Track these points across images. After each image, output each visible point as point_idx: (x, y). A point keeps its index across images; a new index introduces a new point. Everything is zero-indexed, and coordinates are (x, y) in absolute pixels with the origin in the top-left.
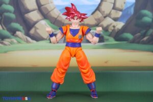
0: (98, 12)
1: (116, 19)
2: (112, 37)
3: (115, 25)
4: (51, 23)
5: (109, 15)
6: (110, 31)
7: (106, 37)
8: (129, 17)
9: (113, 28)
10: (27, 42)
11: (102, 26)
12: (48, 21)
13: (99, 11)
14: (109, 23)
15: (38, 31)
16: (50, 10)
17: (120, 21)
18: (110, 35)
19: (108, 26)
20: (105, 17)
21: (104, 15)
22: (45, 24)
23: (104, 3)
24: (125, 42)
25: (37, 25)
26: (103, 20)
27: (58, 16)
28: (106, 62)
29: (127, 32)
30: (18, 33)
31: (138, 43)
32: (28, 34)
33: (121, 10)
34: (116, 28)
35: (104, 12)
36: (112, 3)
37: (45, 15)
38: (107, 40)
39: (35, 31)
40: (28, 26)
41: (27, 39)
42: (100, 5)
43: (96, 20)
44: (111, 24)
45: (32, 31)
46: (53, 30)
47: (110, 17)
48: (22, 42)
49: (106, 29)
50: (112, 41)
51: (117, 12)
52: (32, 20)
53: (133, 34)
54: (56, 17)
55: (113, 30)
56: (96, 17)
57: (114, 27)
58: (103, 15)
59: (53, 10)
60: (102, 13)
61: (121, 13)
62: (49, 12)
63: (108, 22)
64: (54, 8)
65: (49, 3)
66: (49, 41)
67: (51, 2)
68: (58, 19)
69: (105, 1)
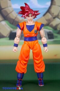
0: (48, 14)
5: (57, 16)
6: (58, 29)
7: (55, 35)
11: (51, 26)
12: (7, 22)
13: (50, 13)
16: (9, 12)
19: (57, 25)
20: (54, 18)
21: (54, 17)
22: (5, 25)
23: (53, 7)
26: (53, 21)
28: (55, 56)
35: (53, 14)
36: (59, 6)
38: (56, 37)
42: (50, 8)
43: (47, 20)
46: (12, 29)
47: (59, 18)
49: (55, 28)
54: (14, 18)
56: (47, 18)
58: (52, 16)
59: (11, 12)
62: (8, 14)
64: (13, 11)
65: (8, 7)
66: (8, 39)
67: (10, 6)
68: (16, 20)
69: (55, 5)
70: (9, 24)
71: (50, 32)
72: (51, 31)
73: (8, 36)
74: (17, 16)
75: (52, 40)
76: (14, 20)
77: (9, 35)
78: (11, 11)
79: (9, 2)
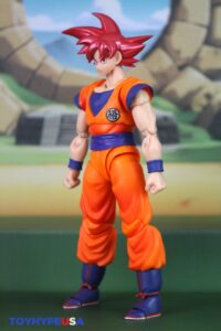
0: (160, 53)
1: (213, 75)
2: (203, 126)
3: (212, 92)
4: (21, 84)
5: (193, 62)
6: (197, 109)
7: (184, 128)
9: (204, 102)
11: (171, 97)
12: (9, 78)
13: (165, 49)
14: (194, 86)
16: (15, 45)
18: (196, 123)
19: (191, 95)
20: (182, 68)
21: (180, 63)
22: (2, 88)
23: (179, 27)
26: (175, 77)
27: (41, 65)
28: (185, 203)
34: (215, 101)
35: (178, 52)
36: (202, 26)
38: (189, 136)
43: (154, 75)
44: (199, 89)
46: (26, 107)
47: (197, 68)
49: (184, 105)
50: (202, 140)
51: (216, 53)
54: (33, 66)
55: (206, 108)
56: (156, 69)
57: (209, 97)
58: (174, 61)
59: (25, 44)
60: (174, 54)
62: (13, 52)
63: (190, 81)
64: (30, 40)
65: (12, 26)
66: (13, 140)
67: (21, 23)
68: (42, 72)
69: (184, 20)
70: (16, 86)
71: (165, 119)
72: (169, 114)
73: (10, 131)
74: (44, 58)
75: (172, 148)
76: (33, 73)
77: (15, 126)
78: (24, 41)
79: (16, 6)
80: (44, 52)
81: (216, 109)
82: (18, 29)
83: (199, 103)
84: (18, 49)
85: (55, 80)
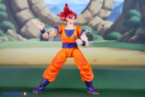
0: (87, 11)
1: (105, 19)
2: (101, 35)
3: (104, 24)
4: (42, 21)
5: (98, 14)
6: (99, 30)
7: (95, 36)
8: (118, 16)
9: (101, 27)
10: (19, 39)
11: (91, 26)
13: (89, 10)
14: (98, 22)
15: (29, 29)
16: (40, 9)
17: (109, 20)
18: (99, 34)
19: (97, 25)
20: (94, 16)
21: (93, 15)
23: (93, 3)
24: (114, 41)
25: (28, 24)
26: (92, 19)
27: (49, 15)
28: (95, 61)
29: (116, 31)
30: (10, 31)
31: (127, 42)
32: (19, 32)
33: (110, 10)
34: (105, 27)
35: (93, 11)
36: (101, 3)
37: (36, 14)
38: (96, 39)
39: (26, 29)
40: (20, 24)
41: (18, 37)
42: (89, 4)
43: (85, 19)
44: (100, 23)
45: (23, 30)
47: (99, 16)
48: (14, 40)
49: (95, 28)
50: (101, 40)
51: (106, 11)
52: (23, 19)
53: (122, 33)
54: (46, 15)
55: (102, 29)
56: (86, 16)
57: (103, 26)
58: (92, 14)
60: (92, 12)
61: (109, 13)
62: (40, 11)
64: (45, 7)
65: (40, 2)
66: (39, 39)
67: (43, 2)
68: (48, 17)
69: (95, 1)
71: (89, 33)
72: (90, 31)
73: (39, 36)
74: (50, 13)
75: (91, 42)
76: (46, 18)
80: (50, 11)
81: (105, 30)
82: (41, 3)
83: (100, 28)
84: (42, 10)
85: (53, 20)
